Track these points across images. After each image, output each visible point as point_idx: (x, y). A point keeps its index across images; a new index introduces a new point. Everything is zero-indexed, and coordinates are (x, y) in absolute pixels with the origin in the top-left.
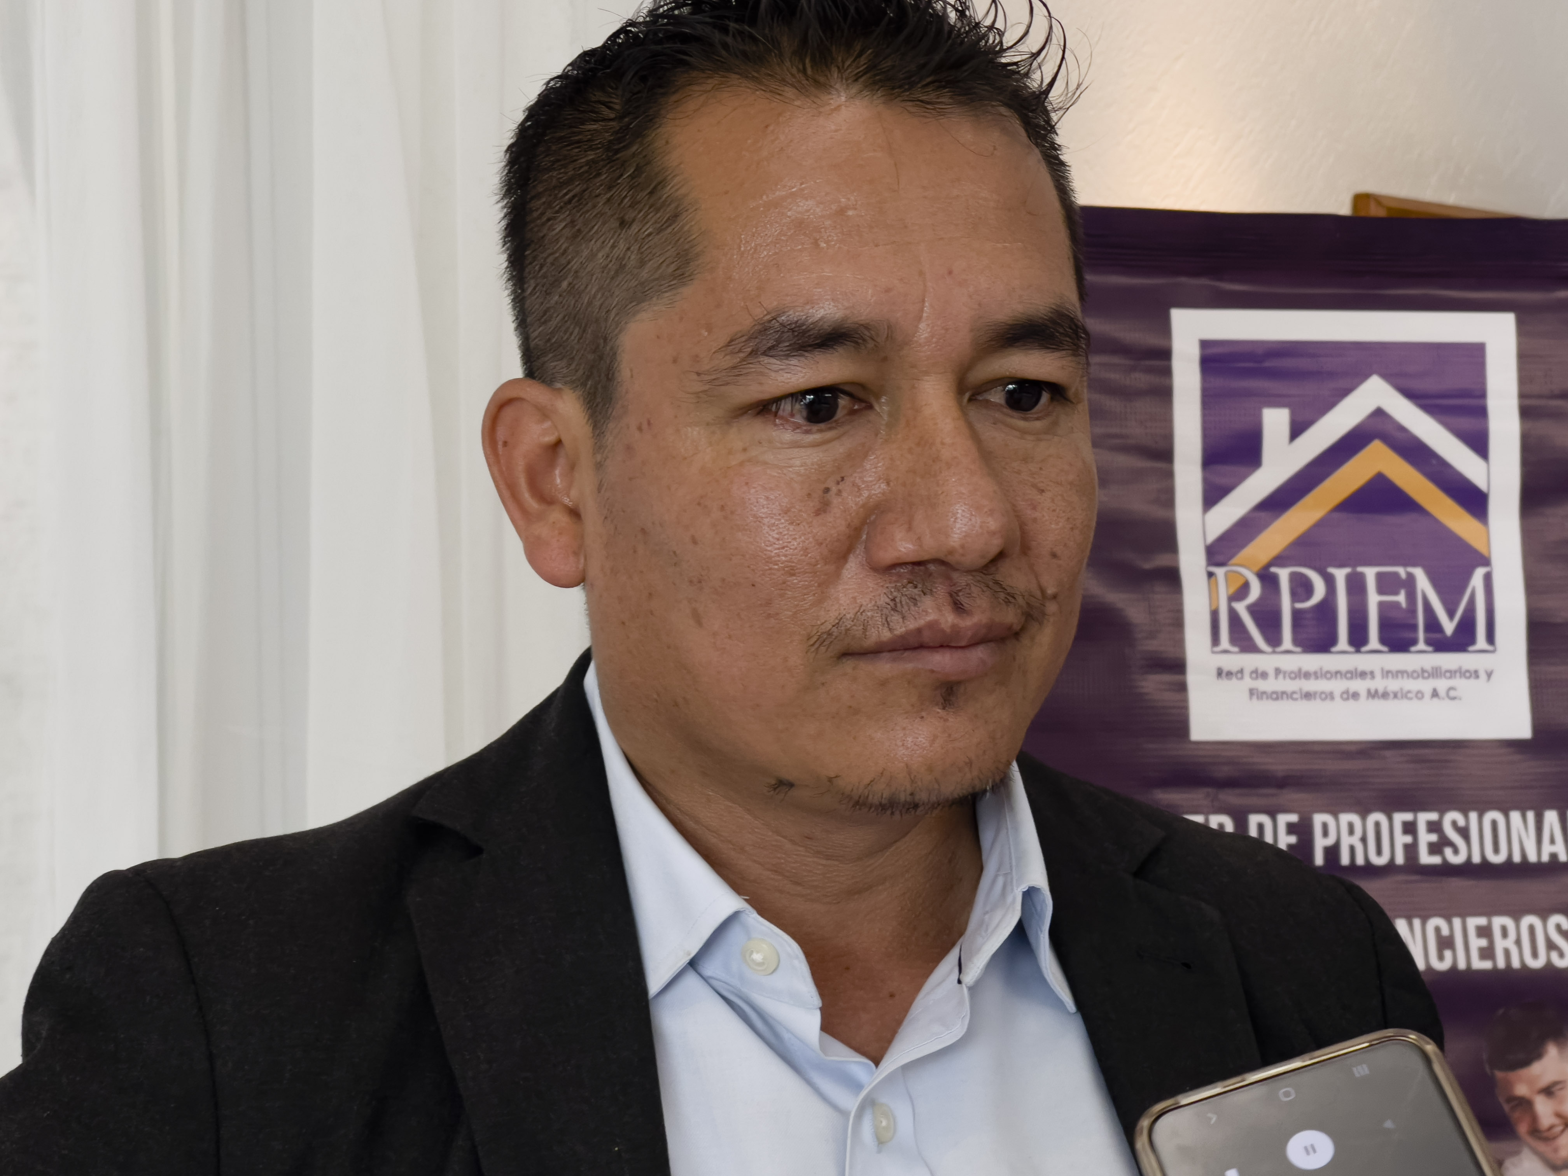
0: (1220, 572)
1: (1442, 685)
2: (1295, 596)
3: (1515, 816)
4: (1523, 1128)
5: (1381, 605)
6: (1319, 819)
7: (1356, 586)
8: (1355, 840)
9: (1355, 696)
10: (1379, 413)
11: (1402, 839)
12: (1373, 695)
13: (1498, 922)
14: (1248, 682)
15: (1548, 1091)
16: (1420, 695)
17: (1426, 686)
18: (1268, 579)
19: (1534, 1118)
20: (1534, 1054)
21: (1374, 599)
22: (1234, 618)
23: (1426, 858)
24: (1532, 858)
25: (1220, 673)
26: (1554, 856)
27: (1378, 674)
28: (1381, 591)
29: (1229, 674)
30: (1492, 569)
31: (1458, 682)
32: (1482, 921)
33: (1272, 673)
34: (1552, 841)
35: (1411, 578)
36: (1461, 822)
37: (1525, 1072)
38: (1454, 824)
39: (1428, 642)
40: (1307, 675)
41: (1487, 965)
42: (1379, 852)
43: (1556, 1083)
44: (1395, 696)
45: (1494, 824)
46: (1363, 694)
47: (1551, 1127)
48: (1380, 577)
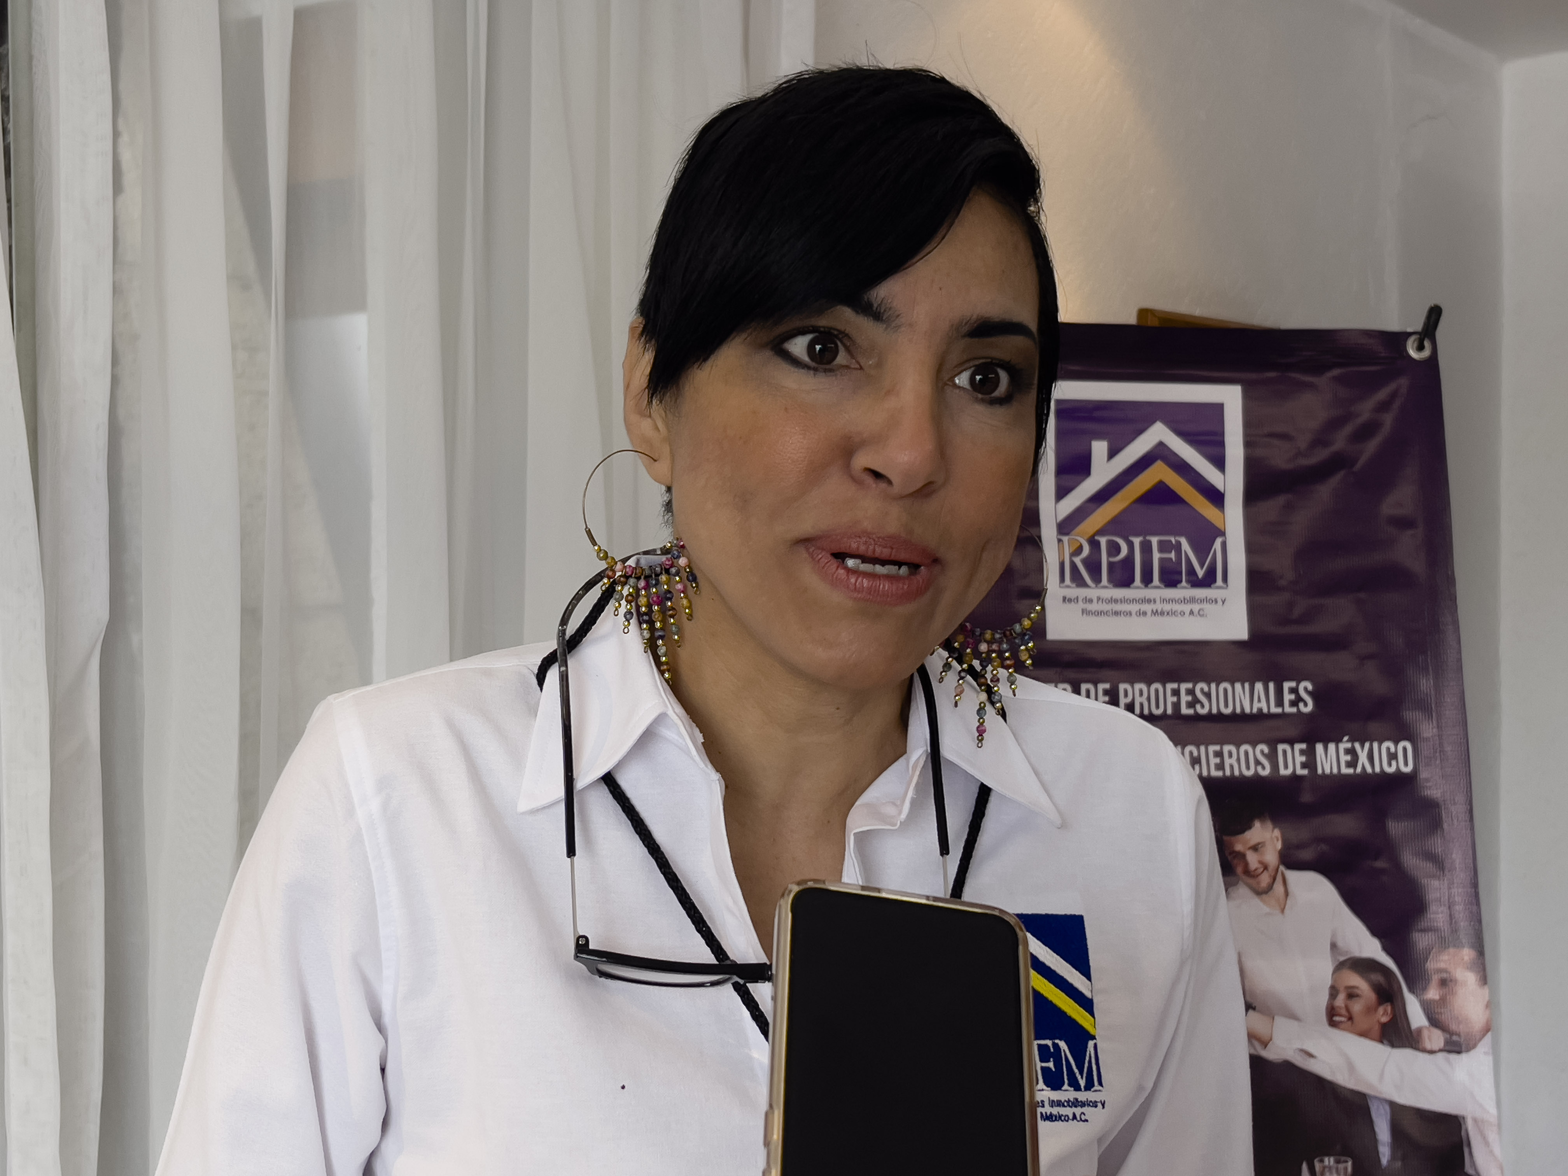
0: (1065, 539)
1: (1196, 607)
2: (1110, 554)
3: (1238, 686)
4: (1239, 870)
5: (1161, 560)
6: (1122, 687)
7: (1146, 548)
8: (1144, 700)
9: (1145, 614)
10: (1161, 444)
11: (1171, 699)
12: (1155, 613)
13: (1227, 748)
14: (1081, 605)
15: (1255, 848)
16: (1183, 614)
17: (1187, 608)
18: (1094, 544)
19: (1246, 864)
20: (1248, 826)
21: (1156, 556)
22: (1074, 568)
23: (1185, 711)
24: (1247, 710)
25: (1064, 599)
26: (1260, 710)
27: (1158, 601)
28: (1161, 550)
29: (1070, 600)
30: (1226, 538)
31: (1206, 606)
32: (1217, 748)
33: (1095, 600)
34: (1259, 701)
35: (1179, 544)
36: (1206, 689)
37: (1240, 837)
38: (1202, 690)
39: (1188, 581)
40: (1116, 601)
41: (1219, 774)
42: (1157, 707)
43: (1259, 844)
44: (1168, 613)
45: (1226, 690)
46: (1149, 613)
47: (1256, 870)
48: (1160, 543)
